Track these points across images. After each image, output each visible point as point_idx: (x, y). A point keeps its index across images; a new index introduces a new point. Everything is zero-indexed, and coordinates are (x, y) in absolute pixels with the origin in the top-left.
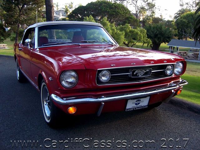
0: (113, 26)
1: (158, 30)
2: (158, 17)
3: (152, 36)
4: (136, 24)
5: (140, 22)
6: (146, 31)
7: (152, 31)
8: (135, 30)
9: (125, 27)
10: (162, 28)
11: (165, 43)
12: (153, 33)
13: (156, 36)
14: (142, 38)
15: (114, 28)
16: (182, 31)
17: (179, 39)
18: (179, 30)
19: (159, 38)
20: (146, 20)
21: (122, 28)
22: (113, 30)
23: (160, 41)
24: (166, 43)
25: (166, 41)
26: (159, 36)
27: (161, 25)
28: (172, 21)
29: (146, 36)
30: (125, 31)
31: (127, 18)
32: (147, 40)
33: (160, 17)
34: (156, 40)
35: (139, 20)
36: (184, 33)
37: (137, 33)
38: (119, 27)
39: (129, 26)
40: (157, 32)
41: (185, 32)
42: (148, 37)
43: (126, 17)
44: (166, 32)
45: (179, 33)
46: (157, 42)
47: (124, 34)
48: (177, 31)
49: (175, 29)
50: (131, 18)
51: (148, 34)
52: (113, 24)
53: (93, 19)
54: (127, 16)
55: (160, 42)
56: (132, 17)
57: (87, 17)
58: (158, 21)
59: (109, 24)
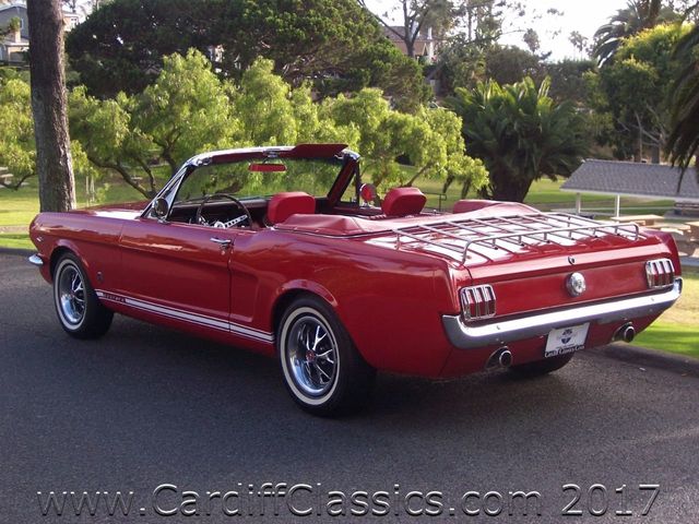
0: (303, 101)
1: (516, 116)
2: (515, 49)
3: (491, 143)
4: (407, 85)
5: (428, 71)
6: (459, 122)
7: (489, 122)
8: (410, 118)
9: (359, 105)
10: (534, 102)
11: (554, 179)
12: (493, 128)
13: (507, 142)
14: (444, 155)
15: (308, 107)
16: (631, 119)
17: (619, 156)
18: (617, 115)
19: (521, 155)
20: (455, 64)
21: (345, 108)
22: (305, 118)
23: (526, 169)
24: (558, 177)
25: (555, 168)
26: (521, 143)
27: (530, 90)
28: (584, 66)
29: (462, 146)
30: (363, 123)
31: (366, 59)
32: (465, 164)
33: (524, 47)
34: (509, 162)
35: (422, 60)
36: (641, 128)
37: (418, 134)
38: (329, 103)
39: (380, 100)
40: (511, 125)
41: (647, 123)
42: (471, 152)
43: (361, 50)
44: (554, 124)
45: (618, 127)
46: (516, 172)
47: (358, 136)
48: (608, 116)
49: (601, 110)
50: (384, 57)
51: (471, 133)
52: (306, 92)
53: (206, 66)
54: (366, 45)
55: (530, 176)
56: (390, 50)
57: (179, 56)
58: (516, 66)
59: (284, 88)
